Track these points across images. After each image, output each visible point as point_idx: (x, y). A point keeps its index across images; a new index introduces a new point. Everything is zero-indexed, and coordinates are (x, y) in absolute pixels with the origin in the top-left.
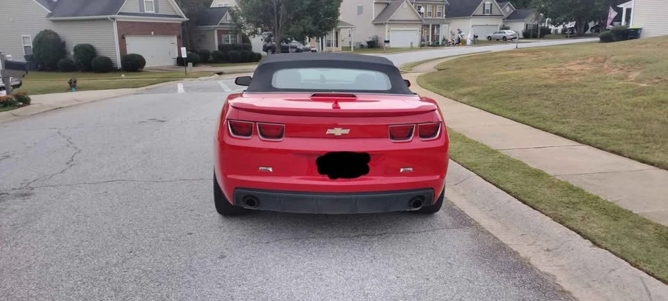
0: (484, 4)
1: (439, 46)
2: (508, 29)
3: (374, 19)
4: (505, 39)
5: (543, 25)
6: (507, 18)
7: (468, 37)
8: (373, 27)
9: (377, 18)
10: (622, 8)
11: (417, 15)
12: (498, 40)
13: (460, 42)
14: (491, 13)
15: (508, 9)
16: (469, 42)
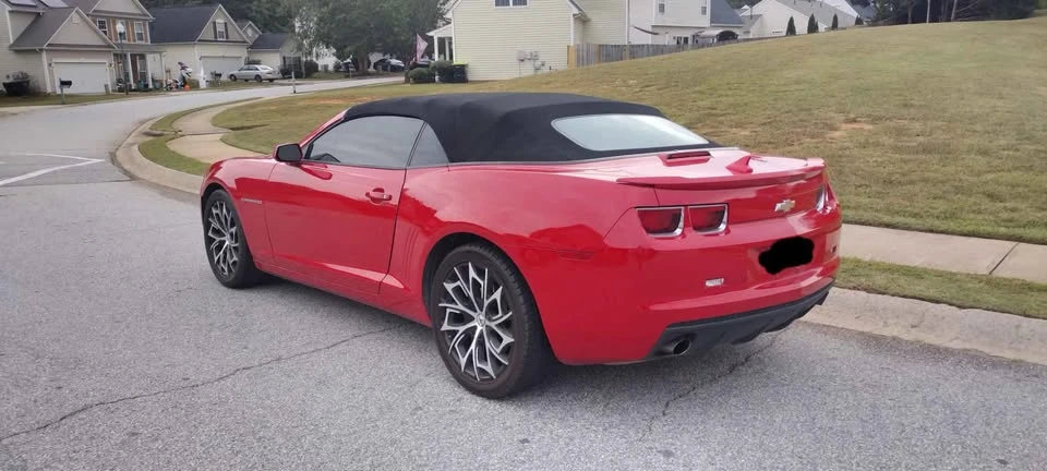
0: (214, 23)
1: (151, 90)
2: (258, 63)
3: (12, 42)
4: (259, 80)
5: (309, 59)
6: (251, 47)
7: (202, 76)
8: (12, 57)
9: (18, 40)
10: (432, 37)
11: (101, 37)
12: (246, 80)
13: (187, 84)
14: (227, 37)
15: (251, 33)
16: (203, 84)
